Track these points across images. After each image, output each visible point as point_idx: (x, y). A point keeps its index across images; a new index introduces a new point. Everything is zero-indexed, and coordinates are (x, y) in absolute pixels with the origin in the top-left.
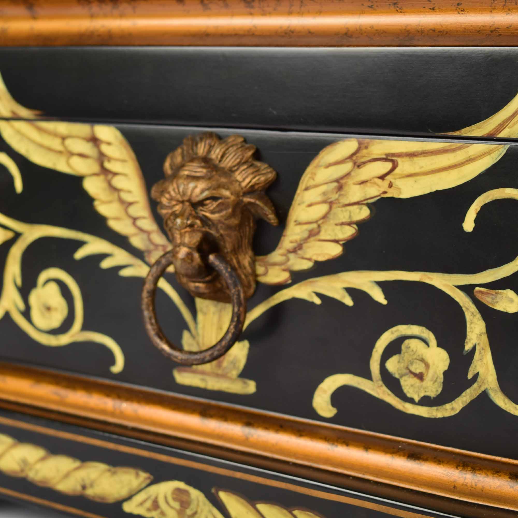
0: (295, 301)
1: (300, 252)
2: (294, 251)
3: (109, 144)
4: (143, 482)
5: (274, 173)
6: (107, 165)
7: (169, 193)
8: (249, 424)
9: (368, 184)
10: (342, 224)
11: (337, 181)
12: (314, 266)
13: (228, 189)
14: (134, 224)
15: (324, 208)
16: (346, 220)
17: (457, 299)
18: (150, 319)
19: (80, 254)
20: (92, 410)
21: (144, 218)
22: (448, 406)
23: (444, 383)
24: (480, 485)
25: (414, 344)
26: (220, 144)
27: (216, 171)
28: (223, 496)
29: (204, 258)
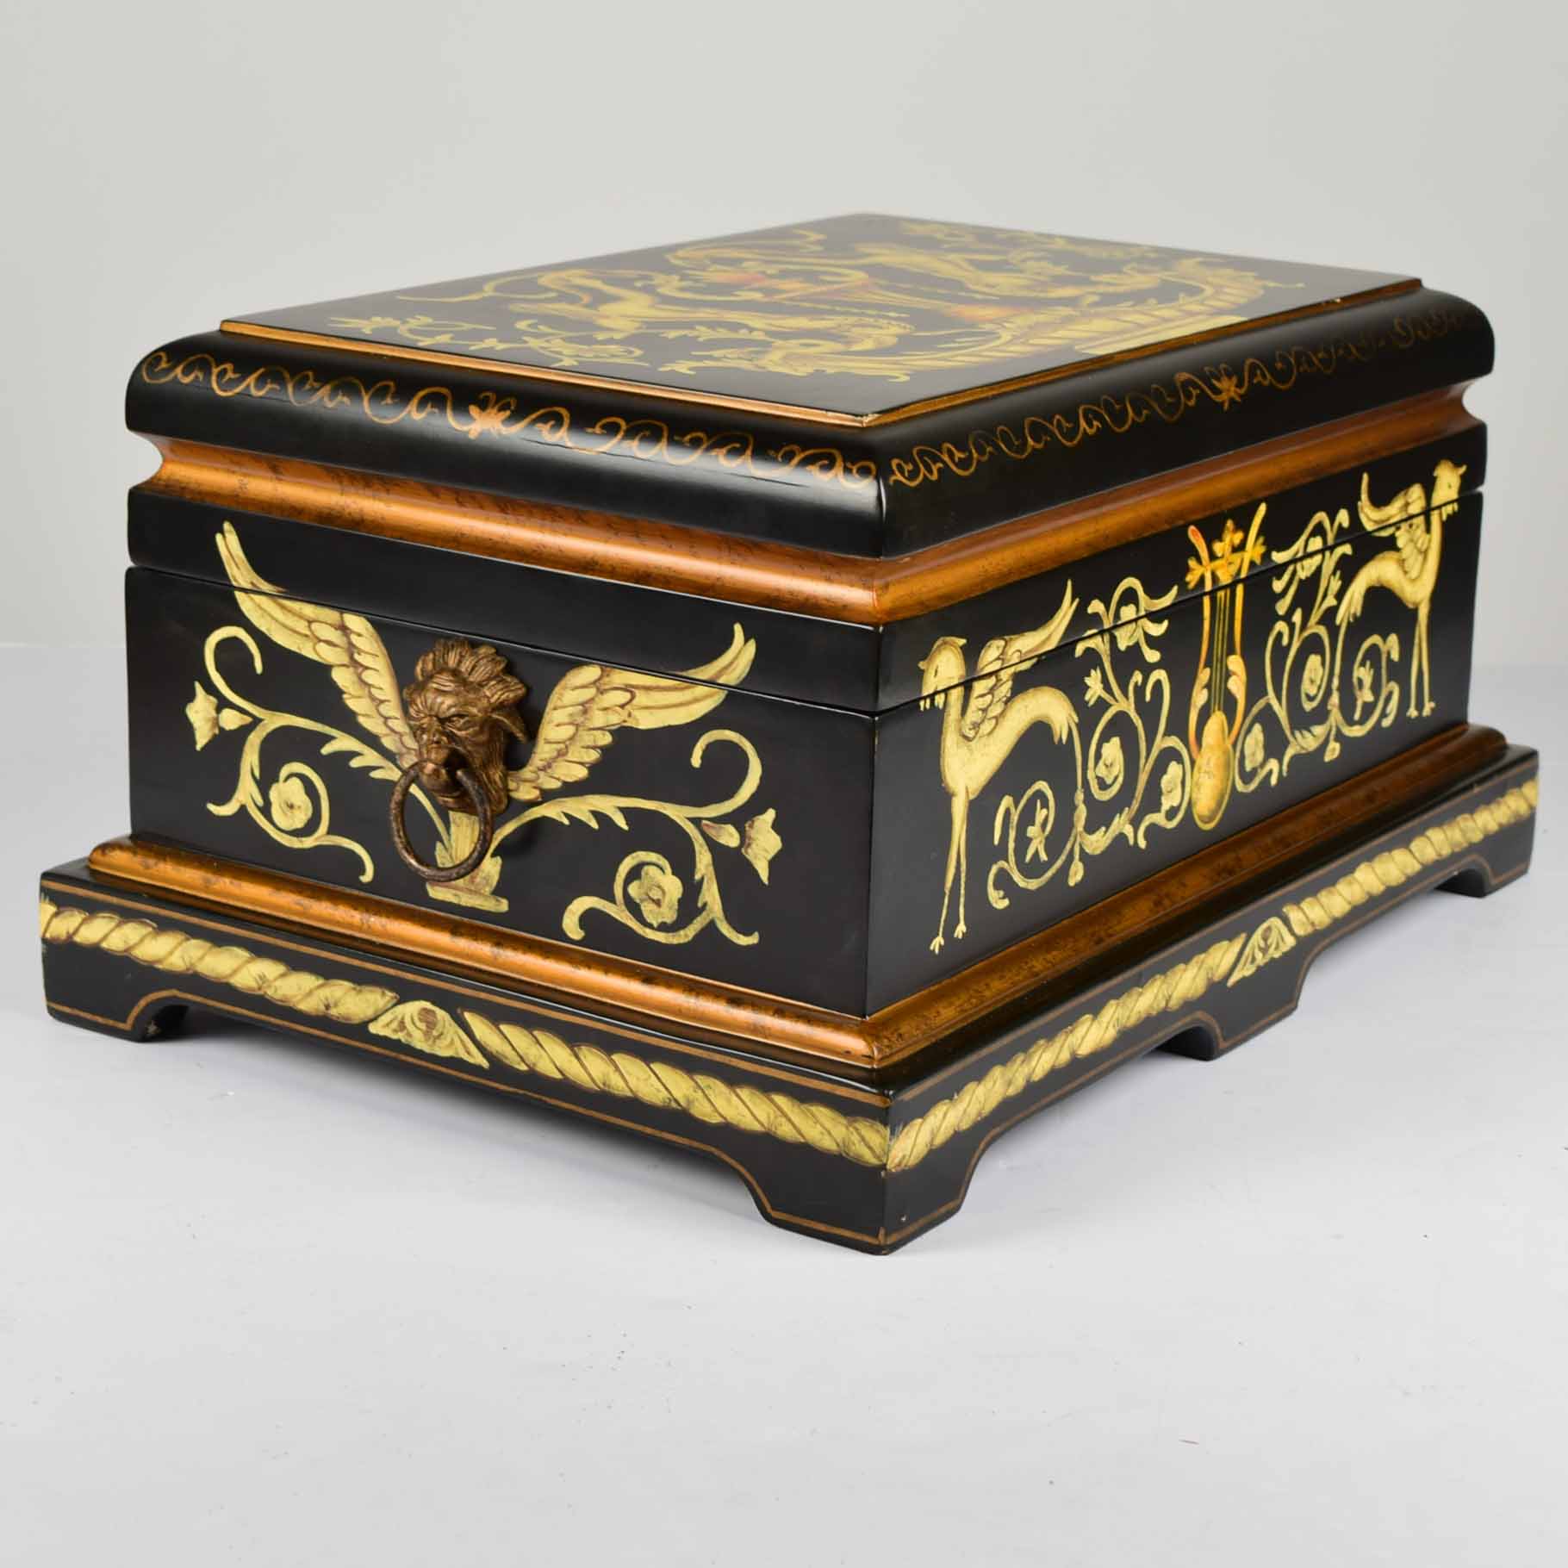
0: (544, 819)
1: (549, 771)
2: (544, 769)
3: (359, 635)
4: (389, 1002)
5: (524, 690)
6: (356, 656)
7: (417, 705)
8: (498, 944)
9: (610, 712)
10: (588, 747)
11: (582, 704)
12: (562, 787)
13: (475, 706)
14: (385, 723)
15: (570, 730)
16: (591, 744)
17: (688, 831)
18: (398, 831)
19: (326, 750)
20: (338, 923)
21: (396, 718)
22: (682, 932)
23: (679, 910)
24: (701, 1009)
25: (652, 870)
26: (471, 655)
27: (464, 686)
28: (468, 1016)
29: (451, 774)
